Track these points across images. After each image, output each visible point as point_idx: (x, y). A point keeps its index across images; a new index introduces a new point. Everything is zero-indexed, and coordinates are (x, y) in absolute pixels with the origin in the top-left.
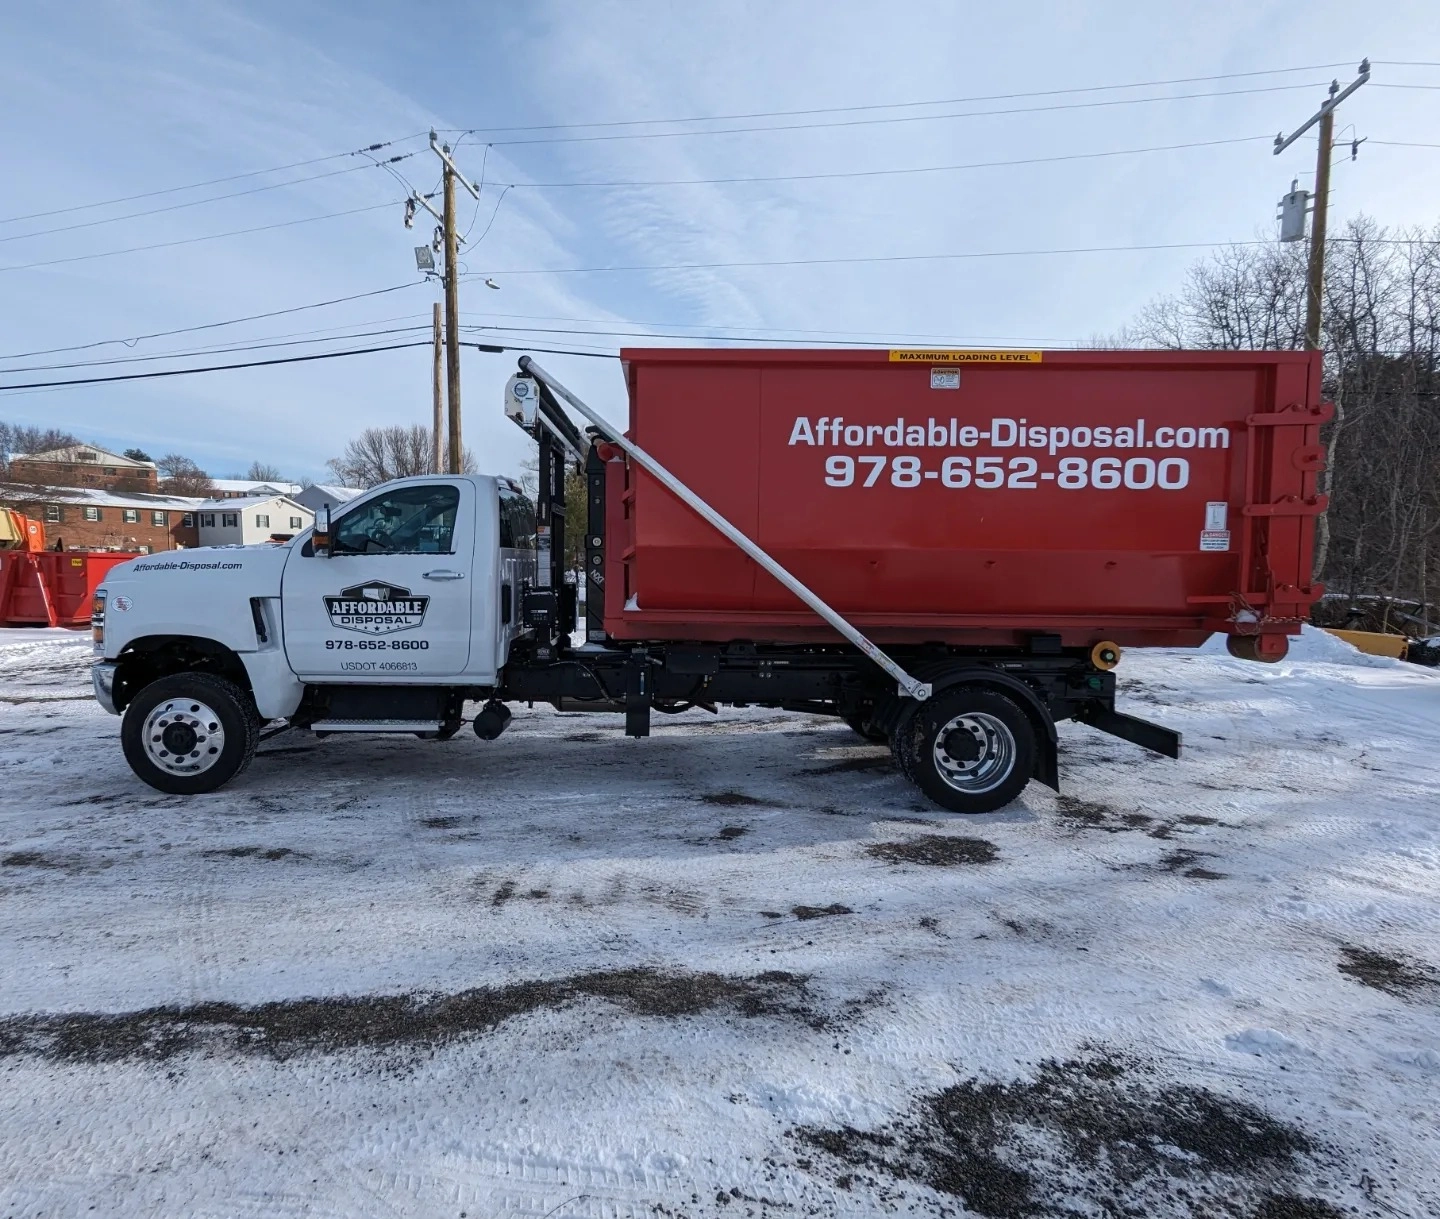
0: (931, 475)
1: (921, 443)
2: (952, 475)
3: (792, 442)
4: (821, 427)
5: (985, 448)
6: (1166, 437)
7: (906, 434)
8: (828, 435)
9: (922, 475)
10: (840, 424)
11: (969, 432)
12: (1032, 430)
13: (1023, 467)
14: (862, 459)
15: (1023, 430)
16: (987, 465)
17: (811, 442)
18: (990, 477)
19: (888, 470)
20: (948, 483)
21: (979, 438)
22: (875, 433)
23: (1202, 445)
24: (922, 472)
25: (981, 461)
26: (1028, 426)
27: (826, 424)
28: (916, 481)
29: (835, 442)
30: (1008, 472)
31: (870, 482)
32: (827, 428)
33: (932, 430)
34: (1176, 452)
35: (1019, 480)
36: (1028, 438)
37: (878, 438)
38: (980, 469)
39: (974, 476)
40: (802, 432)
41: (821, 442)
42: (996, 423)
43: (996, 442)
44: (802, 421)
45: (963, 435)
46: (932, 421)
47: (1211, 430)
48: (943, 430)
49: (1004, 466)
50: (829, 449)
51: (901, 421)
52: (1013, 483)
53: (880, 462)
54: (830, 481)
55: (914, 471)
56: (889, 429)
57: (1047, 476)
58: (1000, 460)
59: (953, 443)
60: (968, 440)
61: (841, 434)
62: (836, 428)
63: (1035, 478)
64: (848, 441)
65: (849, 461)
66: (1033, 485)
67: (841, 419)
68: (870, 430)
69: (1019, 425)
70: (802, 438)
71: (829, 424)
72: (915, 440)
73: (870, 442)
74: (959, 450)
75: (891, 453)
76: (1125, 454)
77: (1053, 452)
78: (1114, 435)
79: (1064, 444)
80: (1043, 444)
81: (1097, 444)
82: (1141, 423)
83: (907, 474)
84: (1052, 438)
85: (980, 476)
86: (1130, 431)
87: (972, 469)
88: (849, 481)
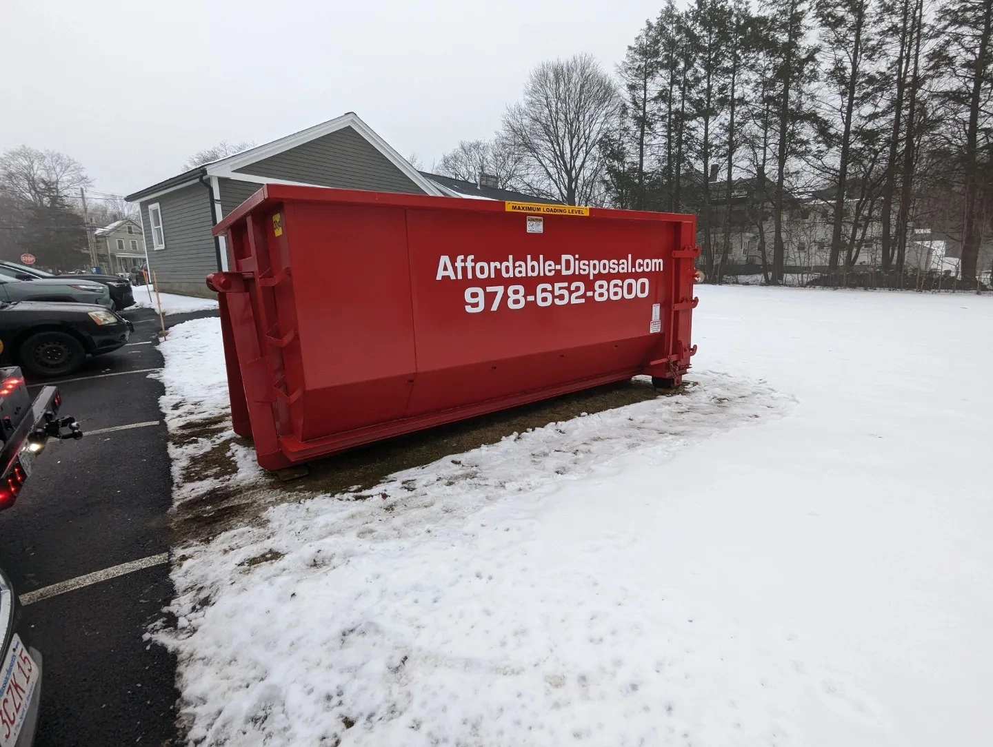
0: (531, 298)
1: (524, 275)
2: (543, 297)
3: (439, 278)
4: (459, 264)
5: (558, 277)
6: (640, 265)
7: (514, 267)
8: (464, 269)
9: (526, 299)
10: (472, 261)
11: (550, 265)
12: (582, 262)
13: (578, 289)
14: (489, 289)
15: (577, 262)
16: (560, 288)
17: (453, 277)
18: (561, 297)
19: (505, 297)
20: (540, 303)
21: (555, 270)
22: (496, 267)
23: (653, 270)
24: (525, 296)
25: (557, 285)
26: (579, 260)
27: (462, 261)
28: (522, 305)
29: (470, 276)
30: (571, 293)
31: (494, 308)
32: (463, 264)
33: (530, 264)
34: (643, 274)
35: (577, 298)
36: (580, 269)
37: (498, 271)
38: (557, 293)
39: (554, 297)
40: (445, 269)
41: (460, 277)
42: (564, 257)
43: (564, 273)
44: (445, 259)
45: (547, 268)
46: (529, 257)
47: (656, 260)
48: (535, 263)
49: (568, 288)
50: (466, 283)
51: (511, 257)
52: (574, 301)
53: (500, 290)
54: (469, 309)
55: (520, 296)
56: (505, 264)
57: (589, 294)
58: (566, 284)
59: (542, 274)
60: (550, 271)
61: (474, 269)
62: (469, 264)
63: (583, 296)
64: (479, 275)
65: (479, 291)
66: (583, 301)
67: (472, 257)
68: (493, 264)
69: (575, 259)
70: (446, 273)
71: (464, 261)
72: (520, 272)
73: (493, 276)
74: (545, 279)
75: (507, 283)
76: (623, 277)
77: (591, 278)
78: (618, 265)
79: (596, 272)
80: (586, 272)
81: (612, 271)
82: (630, 256)
83: (517, 299)
84: (590, 268)
85: (557, 297)
86: (625, 261)
87: (552, 292)
88: (481, 308)
